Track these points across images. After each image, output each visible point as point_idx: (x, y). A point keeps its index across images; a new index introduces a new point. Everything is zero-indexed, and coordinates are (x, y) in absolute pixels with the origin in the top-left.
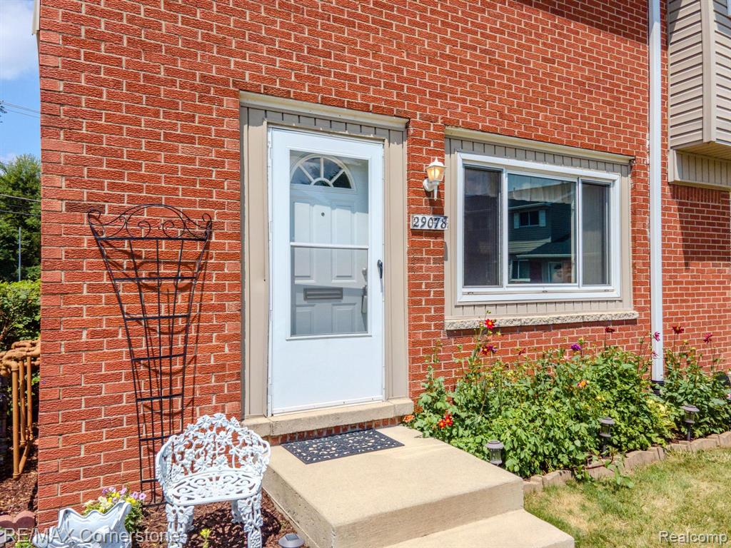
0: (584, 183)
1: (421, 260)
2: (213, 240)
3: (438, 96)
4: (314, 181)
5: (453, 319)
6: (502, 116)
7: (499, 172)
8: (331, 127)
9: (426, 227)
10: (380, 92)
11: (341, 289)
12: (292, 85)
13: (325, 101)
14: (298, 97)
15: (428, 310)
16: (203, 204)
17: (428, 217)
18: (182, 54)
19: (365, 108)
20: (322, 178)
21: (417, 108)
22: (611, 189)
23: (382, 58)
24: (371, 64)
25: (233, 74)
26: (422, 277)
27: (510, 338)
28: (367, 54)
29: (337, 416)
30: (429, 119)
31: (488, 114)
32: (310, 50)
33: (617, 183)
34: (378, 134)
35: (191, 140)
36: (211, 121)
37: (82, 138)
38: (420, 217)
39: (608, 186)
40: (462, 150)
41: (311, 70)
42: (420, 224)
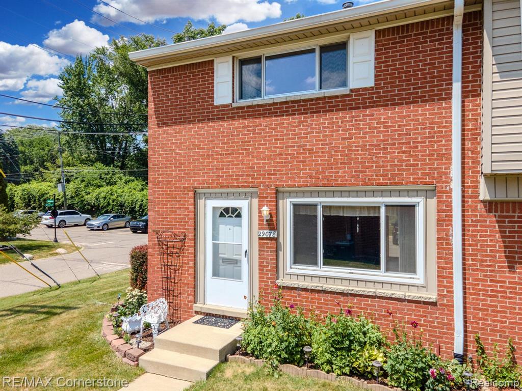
0: (387, 206)
4: (227, 216)
8: (227, 196)
9: (265, 236)
10: (244, 179)
13: (222, 187)
14: (212, 187)
15: (268, 274)
17: (265, 231)
19: (238, 187)
20: (230, 215)
21: (261, 182)
22: (417, 208)
23: (245, 164)
30: (267, 186)
32: (217, 169)
33: (422, 205)
38: (262, 231)
39: (414, 206)
41: (217, 176)
42: (262, 234)
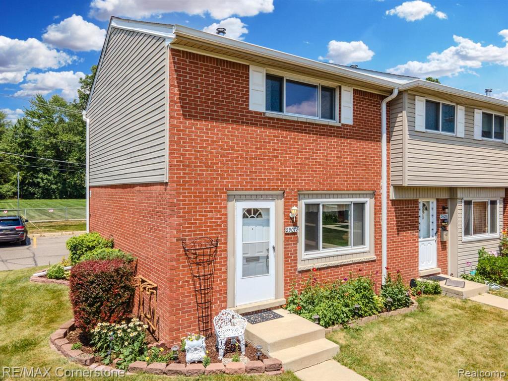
0: (354, 204)
1: (289, 244)
2: (219, 245)
3: (295, 180)
4: (249, 217)
5: (301, 266)
6: (320, 183)
7: (318, 205)
8: (256, 198)
9: (291, 232)
10: (274, 183)
11: (259, 257)
12: (244, 186)
13: (255, 190)
15: (291, 263)
16: (215, 233)
17: (291, 228)
18: (210, 182)
19: (269, 189)
20: (252, 215)
22: (366, 205)
24: (271, 173)
25: (225, 186)
26: (289, 251)
27: (322, 272)
28: (270, 169)
29: (259, 306)
30: (292, 189)
31: (315, 183)
32: (250, 172)
33: (368, 202)
34: (273, 198)
35: (212, 211)
36: (218, 204)
37: (181, 216)
39: (365, 203)
40: (304, 198)
41: (251, 179)
42: (289, 230)
